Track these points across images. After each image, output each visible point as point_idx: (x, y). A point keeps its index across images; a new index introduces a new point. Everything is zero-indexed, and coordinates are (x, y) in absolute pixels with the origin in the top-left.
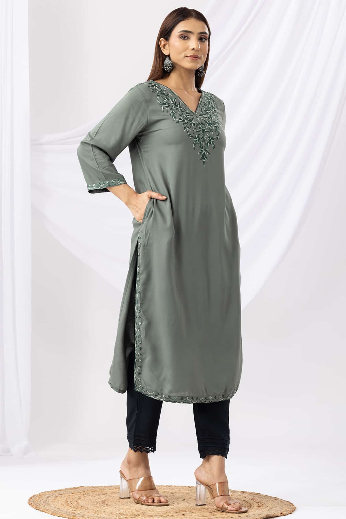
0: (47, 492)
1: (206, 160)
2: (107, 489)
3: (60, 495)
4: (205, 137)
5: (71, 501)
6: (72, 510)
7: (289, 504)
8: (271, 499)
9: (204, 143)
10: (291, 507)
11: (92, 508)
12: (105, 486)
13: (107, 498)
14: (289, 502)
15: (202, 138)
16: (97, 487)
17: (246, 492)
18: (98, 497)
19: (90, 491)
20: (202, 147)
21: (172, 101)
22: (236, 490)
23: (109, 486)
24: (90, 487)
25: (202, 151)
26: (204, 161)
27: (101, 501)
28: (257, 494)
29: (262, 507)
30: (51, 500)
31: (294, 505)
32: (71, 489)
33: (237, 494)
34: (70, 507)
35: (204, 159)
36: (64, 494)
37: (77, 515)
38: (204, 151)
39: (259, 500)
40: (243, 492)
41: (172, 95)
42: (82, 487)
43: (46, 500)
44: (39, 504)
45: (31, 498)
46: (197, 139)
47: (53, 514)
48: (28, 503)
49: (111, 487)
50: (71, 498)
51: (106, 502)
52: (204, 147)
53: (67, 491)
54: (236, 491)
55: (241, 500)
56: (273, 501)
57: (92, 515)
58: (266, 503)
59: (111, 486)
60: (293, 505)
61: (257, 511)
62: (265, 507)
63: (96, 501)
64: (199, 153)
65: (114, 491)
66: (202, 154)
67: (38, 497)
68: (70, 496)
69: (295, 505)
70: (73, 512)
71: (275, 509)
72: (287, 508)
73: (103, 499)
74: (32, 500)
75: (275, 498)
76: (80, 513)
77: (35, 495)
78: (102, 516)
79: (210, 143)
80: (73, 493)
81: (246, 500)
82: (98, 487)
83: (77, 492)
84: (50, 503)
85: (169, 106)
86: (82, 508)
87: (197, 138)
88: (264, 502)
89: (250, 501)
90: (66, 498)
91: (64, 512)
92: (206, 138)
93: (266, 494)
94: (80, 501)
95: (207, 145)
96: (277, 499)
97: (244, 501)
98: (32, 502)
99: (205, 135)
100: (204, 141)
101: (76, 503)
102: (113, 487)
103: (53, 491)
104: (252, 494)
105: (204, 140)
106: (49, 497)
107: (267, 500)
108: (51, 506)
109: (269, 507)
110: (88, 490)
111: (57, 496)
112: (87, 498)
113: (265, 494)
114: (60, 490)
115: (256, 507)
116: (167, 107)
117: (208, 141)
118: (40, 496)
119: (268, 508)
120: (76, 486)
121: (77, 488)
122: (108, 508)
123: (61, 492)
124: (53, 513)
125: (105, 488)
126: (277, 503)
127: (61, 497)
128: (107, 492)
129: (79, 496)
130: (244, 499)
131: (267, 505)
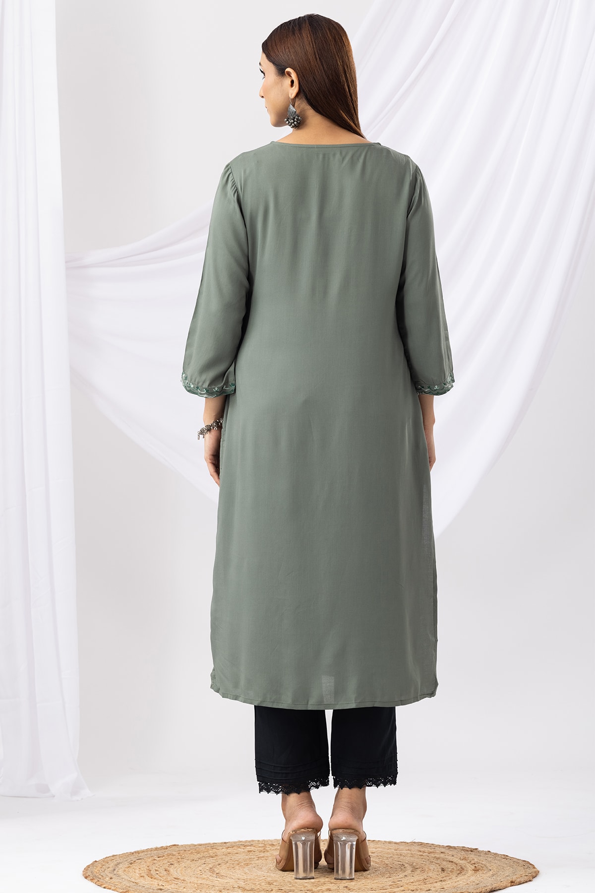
0: (116, 855)
3: (138, 859)
5: (156, 870)
6: (158, 885)
7: (527, 864)
8: (495, 857)
10: (532, 870)
11: (193, 879)
12: (214, 843)
13: (217, 863)
14: (528, 863)
16: (200, 845)
17: (454, 848)
18: (203, 861)
19: (189, 852)
22: (436, 843)
23: (222, 843)
24: (190, 846)
27: (208, 868)
28: (472, 850)
29: (480, 872)
30: (123, 869)
31: (535, 866)
32: (156, 849)
33: (438, 850)
34: (155, 880)
36: (145, 859)
39: (476, 860)
40: (449, 847)
42: (175, 845)
43: (114, 870)
44: (102, 876)
45: (88, 866)
48: (84, 875)
49: (225, 845)
50: (157, 865)
53: (149, 853)
54: (436, 846)
55: (446, 861)
56: (499, 860)
58: (488, 865)
59: (225, 843)
60: (534, 868)
61: (473, 878)
62: (486, 871)
65: (229, 850)
67: (100, 865)
68: (155, 862)
69: (538, 867)
70: (159, 887)
71: (502, 873)
72: (524, 872)
73: (210, 866)
74: (89, 869)
75: (503, 856)
76: (171, 889)
77: (96, 861)
80: (159, 856)
81: (455, 860)
82: (204, 845)
83: (168, 855)
84: (120, 872)
86: (175, 881)
89: (461, 862)
90: (148, 864)
93: (489, 850)
94: (171, 869)
96: (508, 858)
97: (450, 863)
98: (89, 873)
101: (165, 872)
102: (228, 844)
103: (127, 854)
104: (464, 850)
107: (490, 859)
108: (123, 878)
109: (492, 871)
110: (185, 851)
111: (132, 862)
112: (183, 865)
113: (486, 850)
114: (138, 852)
115: (470, 872)
118: (104, 863)
119: (491, 873)
120: (164, 845)
121: (166, 848)
122: (219, 879)
123: (140, 855)
125: (214, 847)
126: (506, 864)
127: (140, 863)
128: (218, 854)
129: (170, 861)
130: (450, 858)
131: (490, 868)
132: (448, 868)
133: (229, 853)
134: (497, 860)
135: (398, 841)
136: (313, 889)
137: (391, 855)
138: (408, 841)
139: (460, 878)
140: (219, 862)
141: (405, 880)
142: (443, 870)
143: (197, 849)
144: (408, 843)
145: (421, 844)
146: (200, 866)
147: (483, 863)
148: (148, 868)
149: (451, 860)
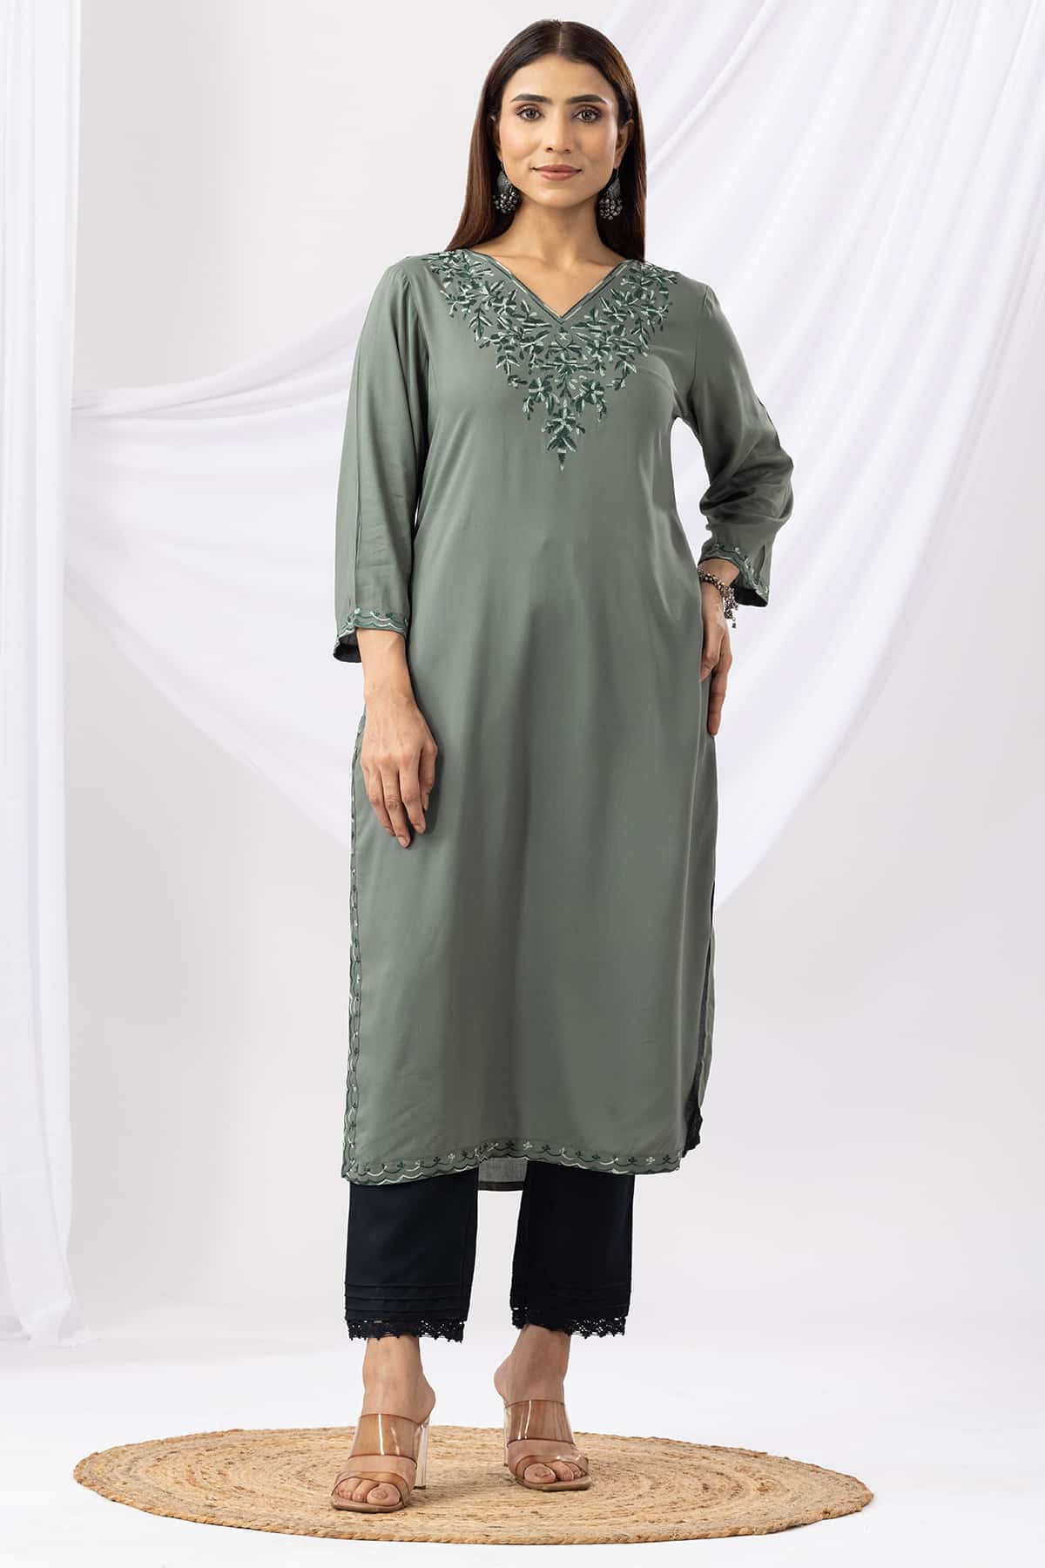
0: (133, 1445)
1: (571, 449)
2: (314, 1437)
3: (172, 1453)
4: (573, 383)
5: (203, 1473)
6: (207, 1498)
7: (852, 1482)
8: (798, 1468)
9: (565, 401)
10: (861, 1493)
12: (305, 1430)
13: (310, 1464)
14: (855, 1479)
15: (561, 385)
16: (282, 1432)
17: (726, 1450)
18: (285, 1460)
19: (262, 1443)
20: (556, 410)
21: (488, 289)
22: (694, 1442)
23: (319, 1430)
24: (263, 1432)
25: (559, 423)
26: (565, 452)
27: (293, 1472)
28: (756, 1455)
29: (771, 1493)
30: (145, 1469)
31: (867, 1486)
32: (204, 1436)
33: (698, 1453)
34: (200, 1490)
35: (562, 445)
36: (183, 1451)
37: (220, 1513)
38: (564, 423)
39: (763, 1472)
40: (716, 1449)
41: (492, 275)
42: (237, 1430)
43: (130, 1469)
44: (108, 1479)
45: (84, 1462)
46: (542, 389)
47: (150, 1509)
48: (75, 1476)
49: (325, 1432)
50: (204, 1464)
51: (307, 1474)
52: (565, 411)
53: (192, 1442)
54: (695, 1446)
55: (711, 1472)
56: (804, 1474)
57: (264, 1511)
58: (784, 1482)
59: (325, 1429)
60: (865, 1489)
61: (757, 1504)
62: (780, 1492)
63: (281, 1472)
64: (543, 430)
65: (332, 1442)
66: (556, 432)
67: (103, 1460)
68: (200, 1458)
69: (872, 1490)
70: (208, 1502)
71: (810, 1497)
72: (847, 1496)
73: (299, 1468)
74: (85, 1466)
75: (810, 1467)
76: (228, 1506)
77: (97, 1454)
78: (296, 1517)
79: (589, 400)
80: (209, 1448)
81: (726, 1470)
82: (287, 1431)
83: (223, 1447)
84: (140, 1473)
85: (473, 302)
86: (235, 1491)
87: (540, 385)
88: (777, 1477)
89: (737, 1474)
90: (189, 1461)
91: (181, 1505)
92: (573, 387)
93: (786, 1456)
94: (230, 1472)
95: (577, 406)
96: (818, 1469)
97: (719, 1476)
98: (85, 1474)
99: (571, 378)
100: (566, 393)
101: (219, 1476)
102: (330, 1432)
103: (152, 1443)
104: (742, 1454)
105: (568, 392)
106: (136, 1459)
107: (787, 1472)
108: (145, 1484)
109: (791, 1492)
110: (255, 1441)
111: (161, 1457)
112: (251, 1465)
113: (783, 1455)
114: (171, 1441)
115: (753, 1493)
116: (467, 306)
117: (581, 395)
118: (111, 1457)
119: (790, 1495)
120: (218, 1430)
121: (222, 1435)
122: (313, 1492)
123: (175, 1445)
124: (148, 1506)
125: (305, 1436)
126: (816, 1481)
127: (177, 1458)
128: (312, 1447)
129: (229, 1457)
130: (719, 1468)
131: (788, 1487)
132: (714, 1485)
133: (332, 1448)
134: (801, 1474)
135: (627, 1436)
136: (479, 1514)
137: (617, 1460)
138: (645, 1436)
139: (735, 1502)
140: (314, 1462)
141: (638, 1504)
142: (706, 1488)
143: (276, 1438)
144: (645, 1440)
145: (668, 1442)
146: (280, 1468)
147: (775, 1477)
148: (188, 1468)
149: (719, 1471)
